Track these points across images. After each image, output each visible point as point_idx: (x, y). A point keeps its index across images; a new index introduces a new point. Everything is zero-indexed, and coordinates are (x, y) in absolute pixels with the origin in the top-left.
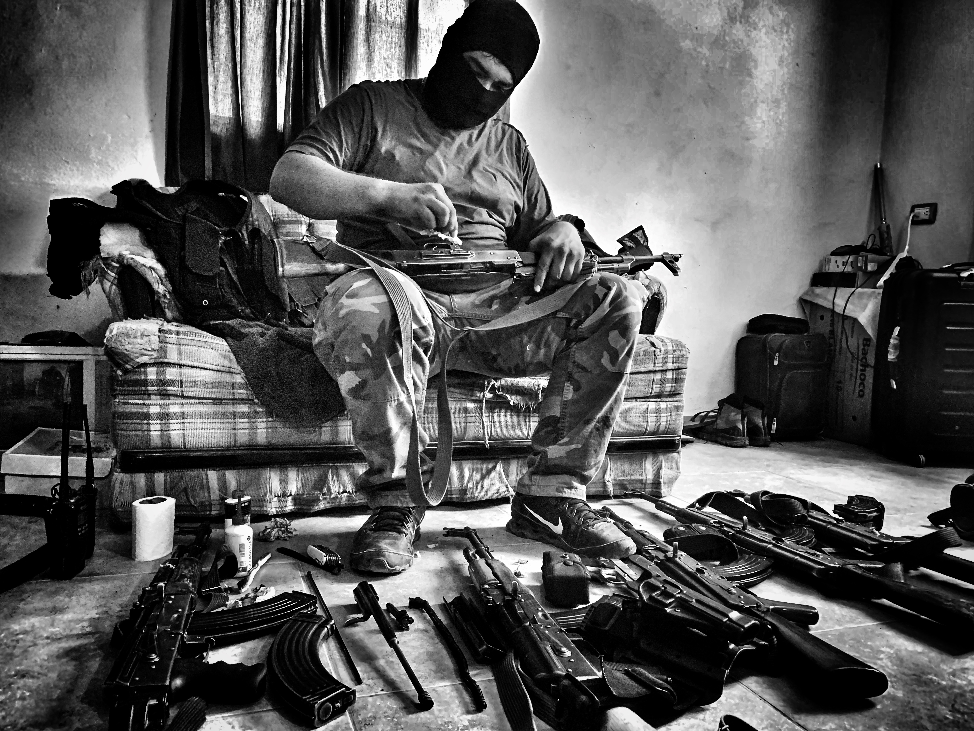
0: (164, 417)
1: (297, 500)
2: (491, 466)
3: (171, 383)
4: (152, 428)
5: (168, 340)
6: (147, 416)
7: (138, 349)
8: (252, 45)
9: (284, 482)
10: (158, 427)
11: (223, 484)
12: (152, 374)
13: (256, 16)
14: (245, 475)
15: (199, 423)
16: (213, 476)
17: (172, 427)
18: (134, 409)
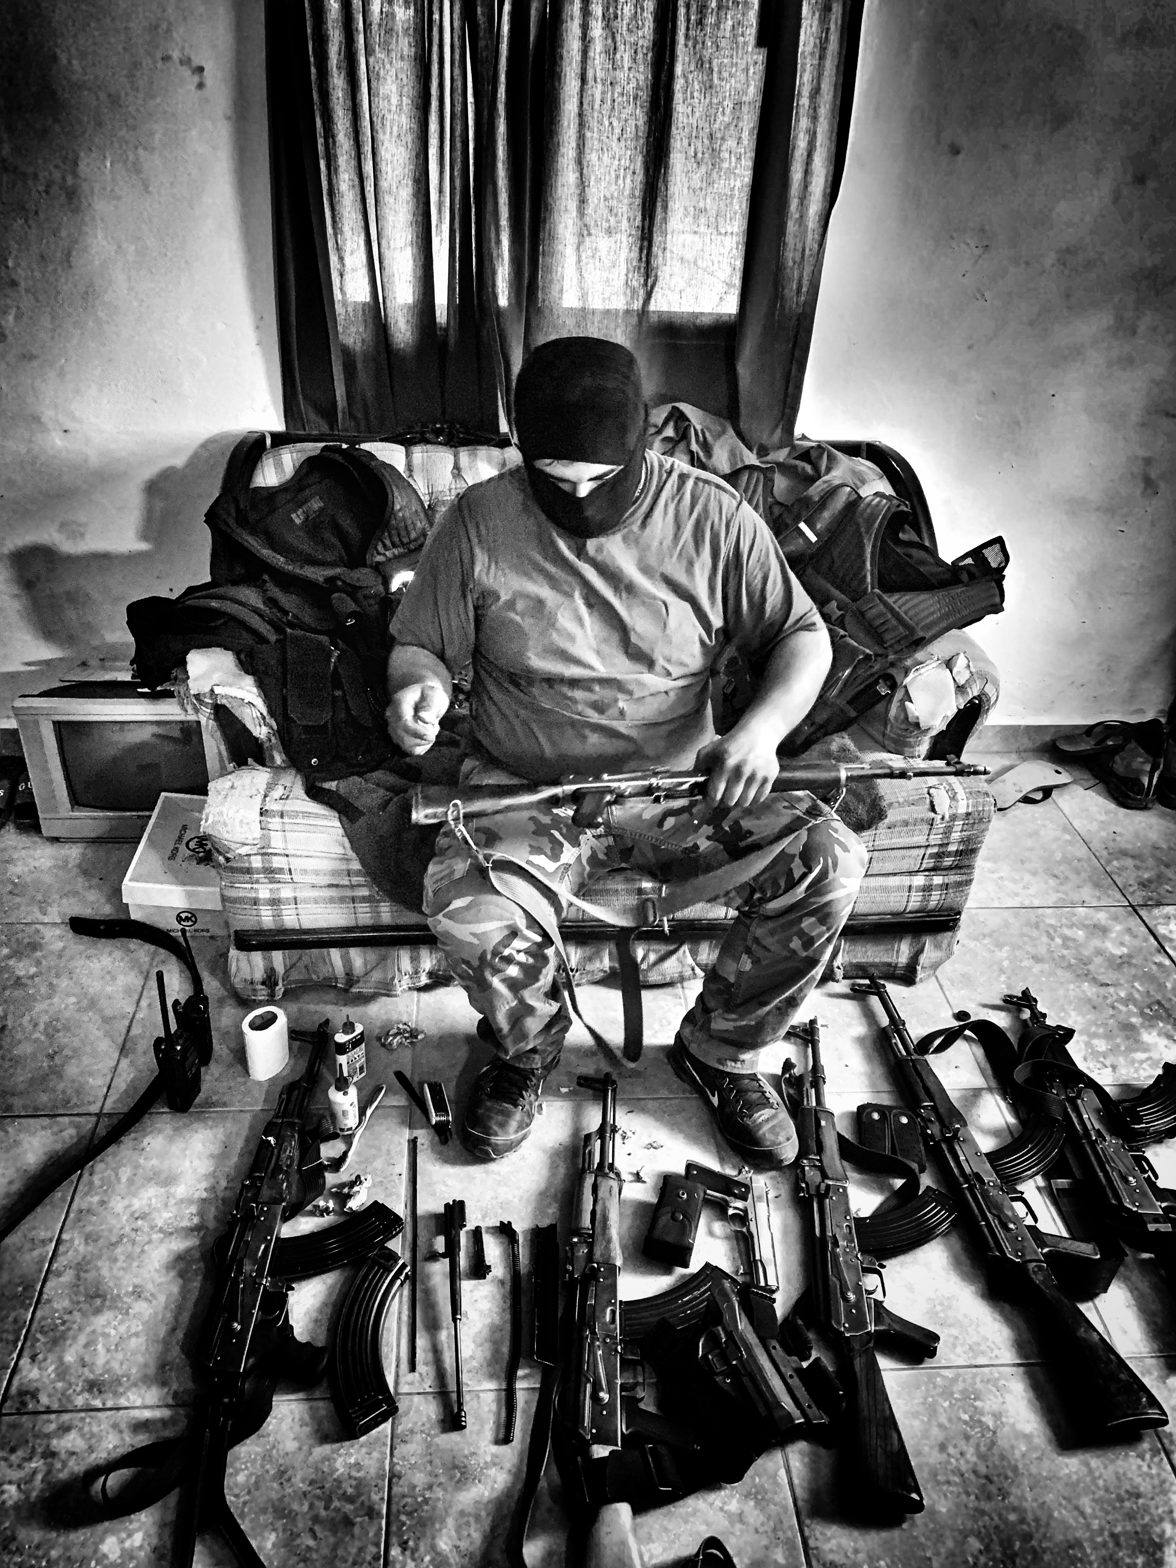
0: (275, 902)
1: (430, 974)
2: (672, 948)
3: (280, 871)
4: (263, 913)
5: (270, 826)
6: (256, 902)
7: (239, 838)
8: (392, 200)
9: (415, 960)
10: (270, 913)
11: (347, 962)
12: (257, 862)
13: (395, 150)
14: (372, 954)
15: (312, 907)
16: (335, 954)
17: (284, 912)
18: (241, 894)
